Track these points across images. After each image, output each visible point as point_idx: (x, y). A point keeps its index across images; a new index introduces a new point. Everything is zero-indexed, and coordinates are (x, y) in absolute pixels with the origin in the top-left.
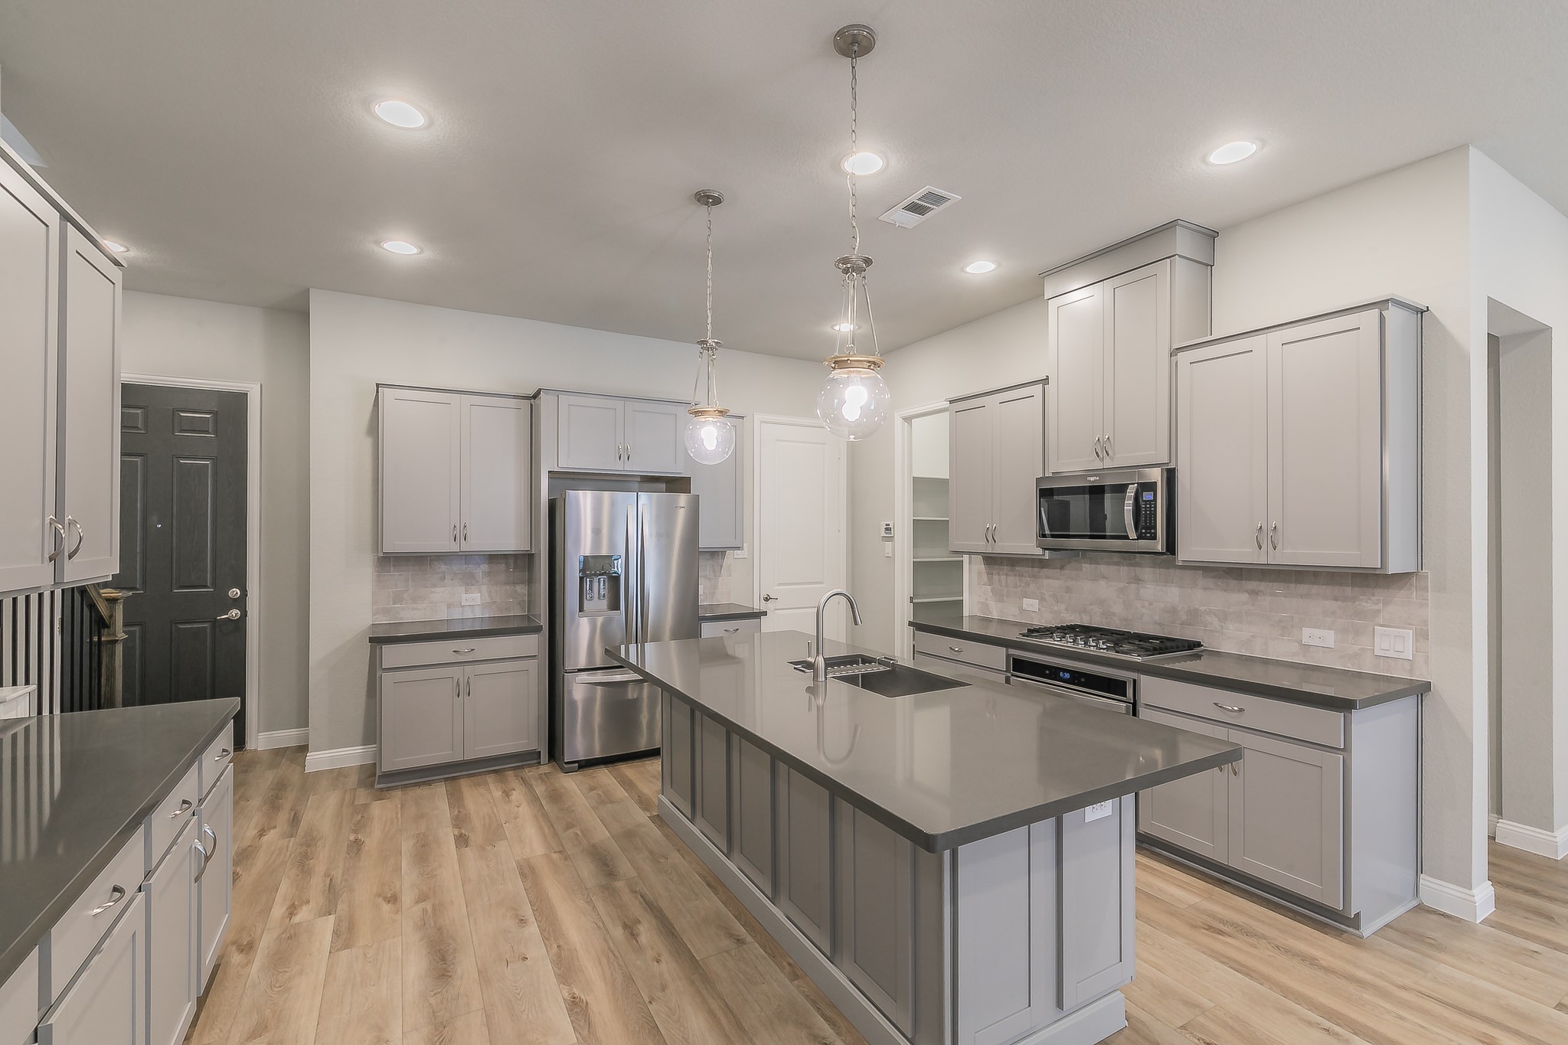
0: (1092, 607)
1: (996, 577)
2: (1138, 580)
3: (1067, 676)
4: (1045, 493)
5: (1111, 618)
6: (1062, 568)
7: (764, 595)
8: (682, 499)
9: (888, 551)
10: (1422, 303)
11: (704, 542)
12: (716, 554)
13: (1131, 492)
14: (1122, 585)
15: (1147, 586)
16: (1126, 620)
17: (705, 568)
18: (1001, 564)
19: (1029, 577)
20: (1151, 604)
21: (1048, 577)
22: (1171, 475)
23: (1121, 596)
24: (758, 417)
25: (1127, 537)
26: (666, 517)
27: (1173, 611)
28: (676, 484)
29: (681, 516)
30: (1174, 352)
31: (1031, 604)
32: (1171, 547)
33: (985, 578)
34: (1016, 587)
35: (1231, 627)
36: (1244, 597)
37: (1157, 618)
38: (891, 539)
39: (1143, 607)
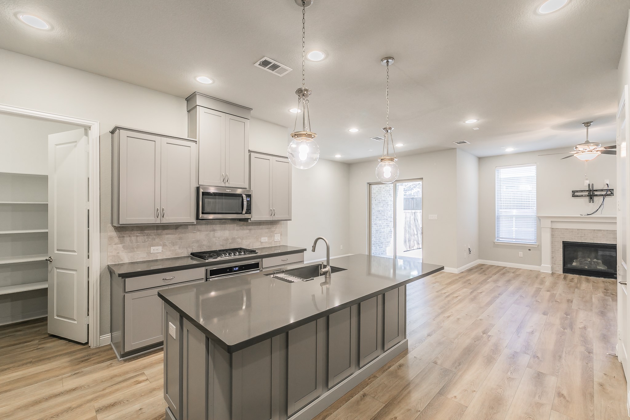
0: (193, 244)
1: (127, 239)
2: (214, 230)
3: (237, 268)
5: (202, 247)
14: (207, 233)
15: (218, 232)
16: (209, 247)
18: (133, 230)
19: (155, 235)
20: (219, 238)
21: (167, 234)
23: (207, 237)
27: (227, 240)
31: (157, 249)
33: (117, 240)
34: (145, 242)
35: (244, 241)
36: (248, 231)
37: (221, 243)
39: (216, 240)
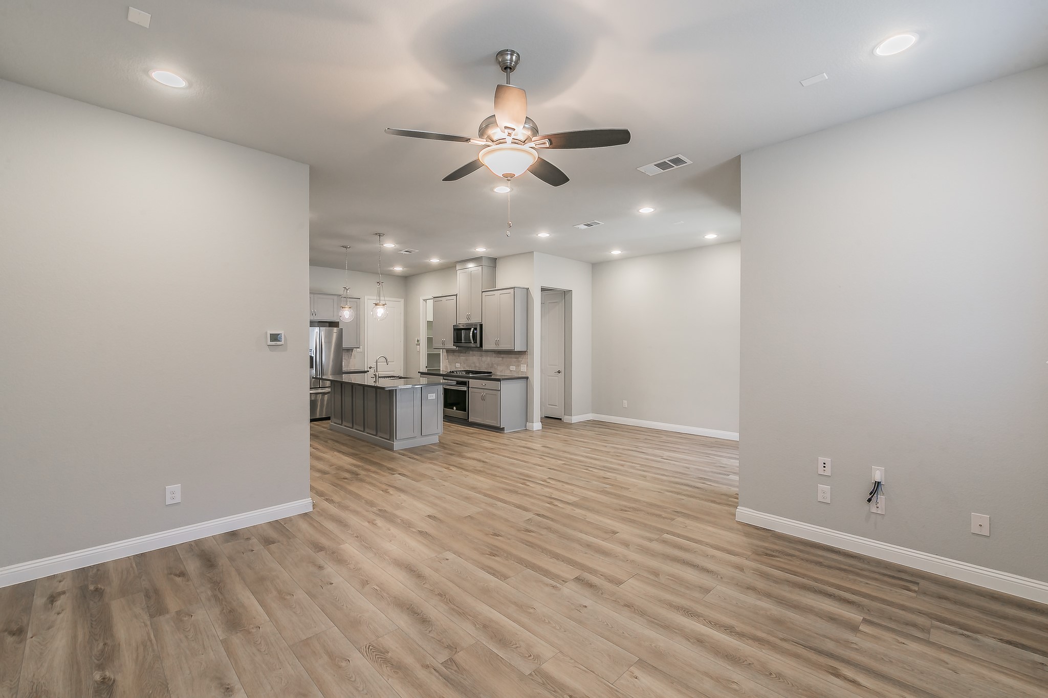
0: (472, 365)
1: (449, 357)
2: (477, 356)
4: (455, 329)
5: (476, 368)
6: (465, 353)
7: (369, 366)
8: (335, 329)
9: (418, 349)
10: (527, 287)
11: (345, 345)
12: (350, 350)
13: (472, 330)
14: (474, 357)
15: (479, 357)
16: (479, 368)
17: (345, 356)
18: (451, 352)
20: (484, 363)
21: (458, 356)
22: (481, 326)
23: (478, 361)
24: (366, 297)
25: (471, 343)
26: (329, 337)
27: (489, 364)
28: (333, 324)
29: (335, 336)
30: (482, 292)
31: (458, 365)
32: (481, 345)
33: (446, 357)
34: (454, 360)
35: (499, 367)
37: (485, 366)
38: (419, 345)
